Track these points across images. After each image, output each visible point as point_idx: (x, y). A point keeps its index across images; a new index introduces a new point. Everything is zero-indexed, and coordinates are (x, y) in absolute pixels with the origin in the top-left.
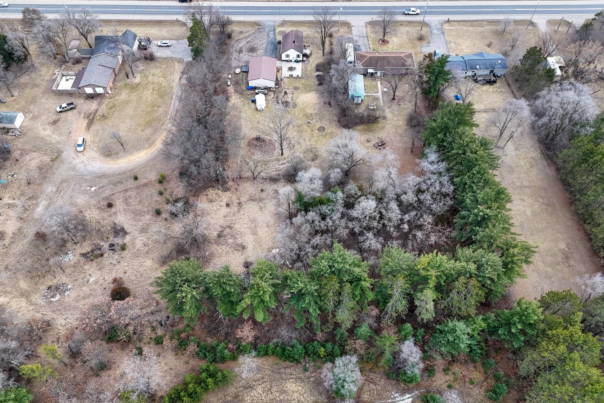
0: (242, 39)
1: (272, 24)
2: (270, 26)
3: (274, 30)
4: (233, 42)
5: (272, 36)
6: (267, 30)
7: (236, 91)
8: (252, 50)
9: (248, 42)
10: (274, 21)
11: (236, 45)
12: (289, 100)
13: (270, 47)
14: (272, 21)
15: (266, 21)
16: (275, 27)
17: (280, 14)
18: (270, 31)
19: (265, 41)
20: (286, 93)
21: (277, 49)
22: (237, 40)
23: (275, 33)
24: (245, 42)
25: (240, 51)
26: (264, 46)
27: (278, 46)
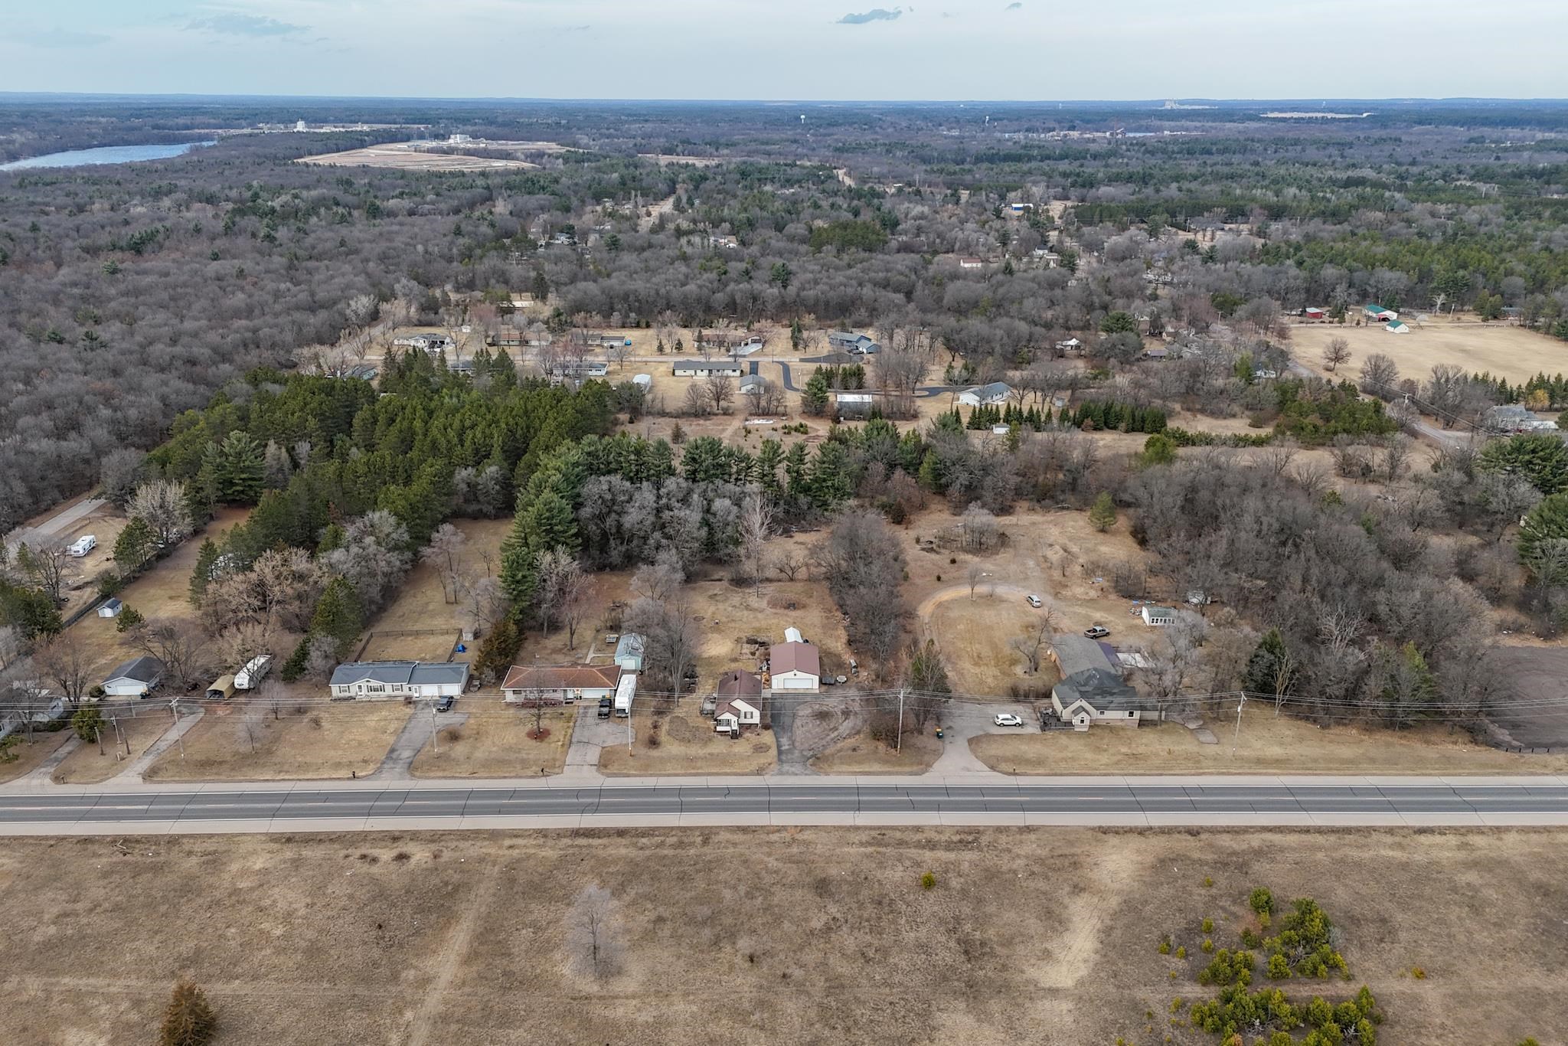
0: (849, 736)
1: (786, 767)
2: (792, 762)
3: (780, 752)
4: (866, 729)
5: (784, 741)
6: (797, 753)
7: (839, 656)
8: (823, 716)
9: (835, 729)
10: (781, 773)
11: (859, 722)
12: (746, 646)
13: (787, 720)
14: (787, 773)
15: (802, 774)
16: (780, 760)
17: (769, 791)
18: (789, 751)
19: (799, 733)
20: (753, 654)
21: (772, 716)
22: (858, 732)
23: (779, 746)
24: (841, 729)
25: (846, 714)
26: (798, 722)
27: (769, 720)
